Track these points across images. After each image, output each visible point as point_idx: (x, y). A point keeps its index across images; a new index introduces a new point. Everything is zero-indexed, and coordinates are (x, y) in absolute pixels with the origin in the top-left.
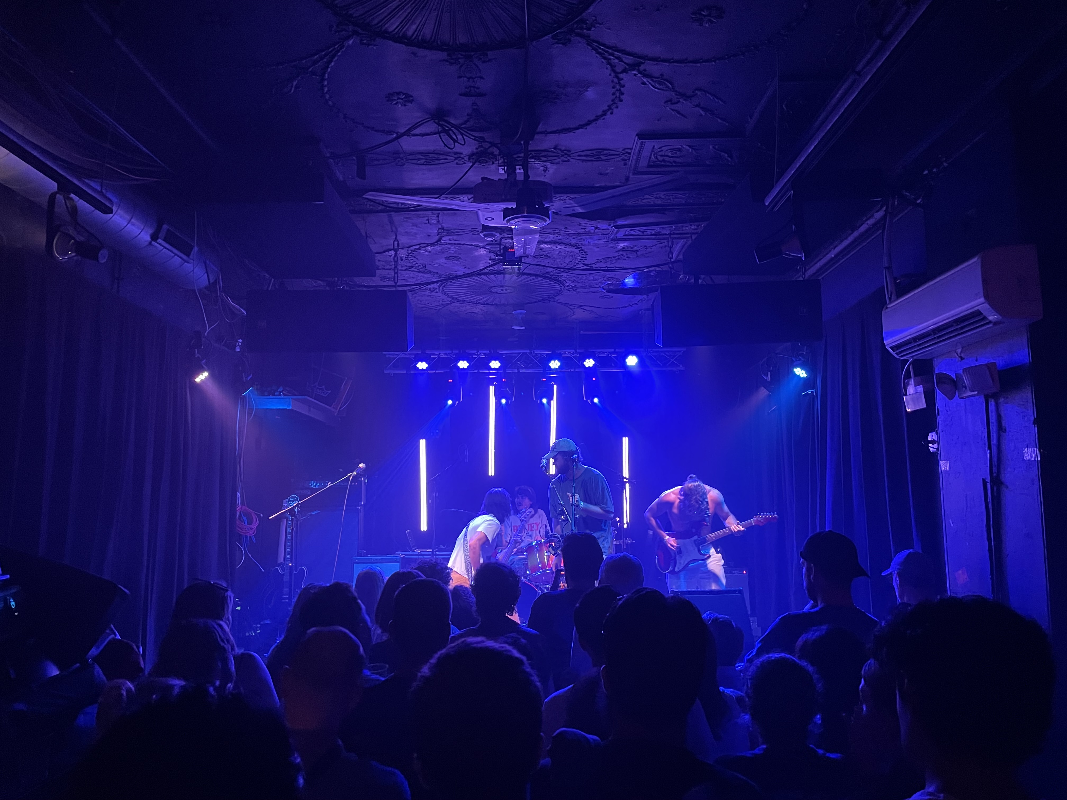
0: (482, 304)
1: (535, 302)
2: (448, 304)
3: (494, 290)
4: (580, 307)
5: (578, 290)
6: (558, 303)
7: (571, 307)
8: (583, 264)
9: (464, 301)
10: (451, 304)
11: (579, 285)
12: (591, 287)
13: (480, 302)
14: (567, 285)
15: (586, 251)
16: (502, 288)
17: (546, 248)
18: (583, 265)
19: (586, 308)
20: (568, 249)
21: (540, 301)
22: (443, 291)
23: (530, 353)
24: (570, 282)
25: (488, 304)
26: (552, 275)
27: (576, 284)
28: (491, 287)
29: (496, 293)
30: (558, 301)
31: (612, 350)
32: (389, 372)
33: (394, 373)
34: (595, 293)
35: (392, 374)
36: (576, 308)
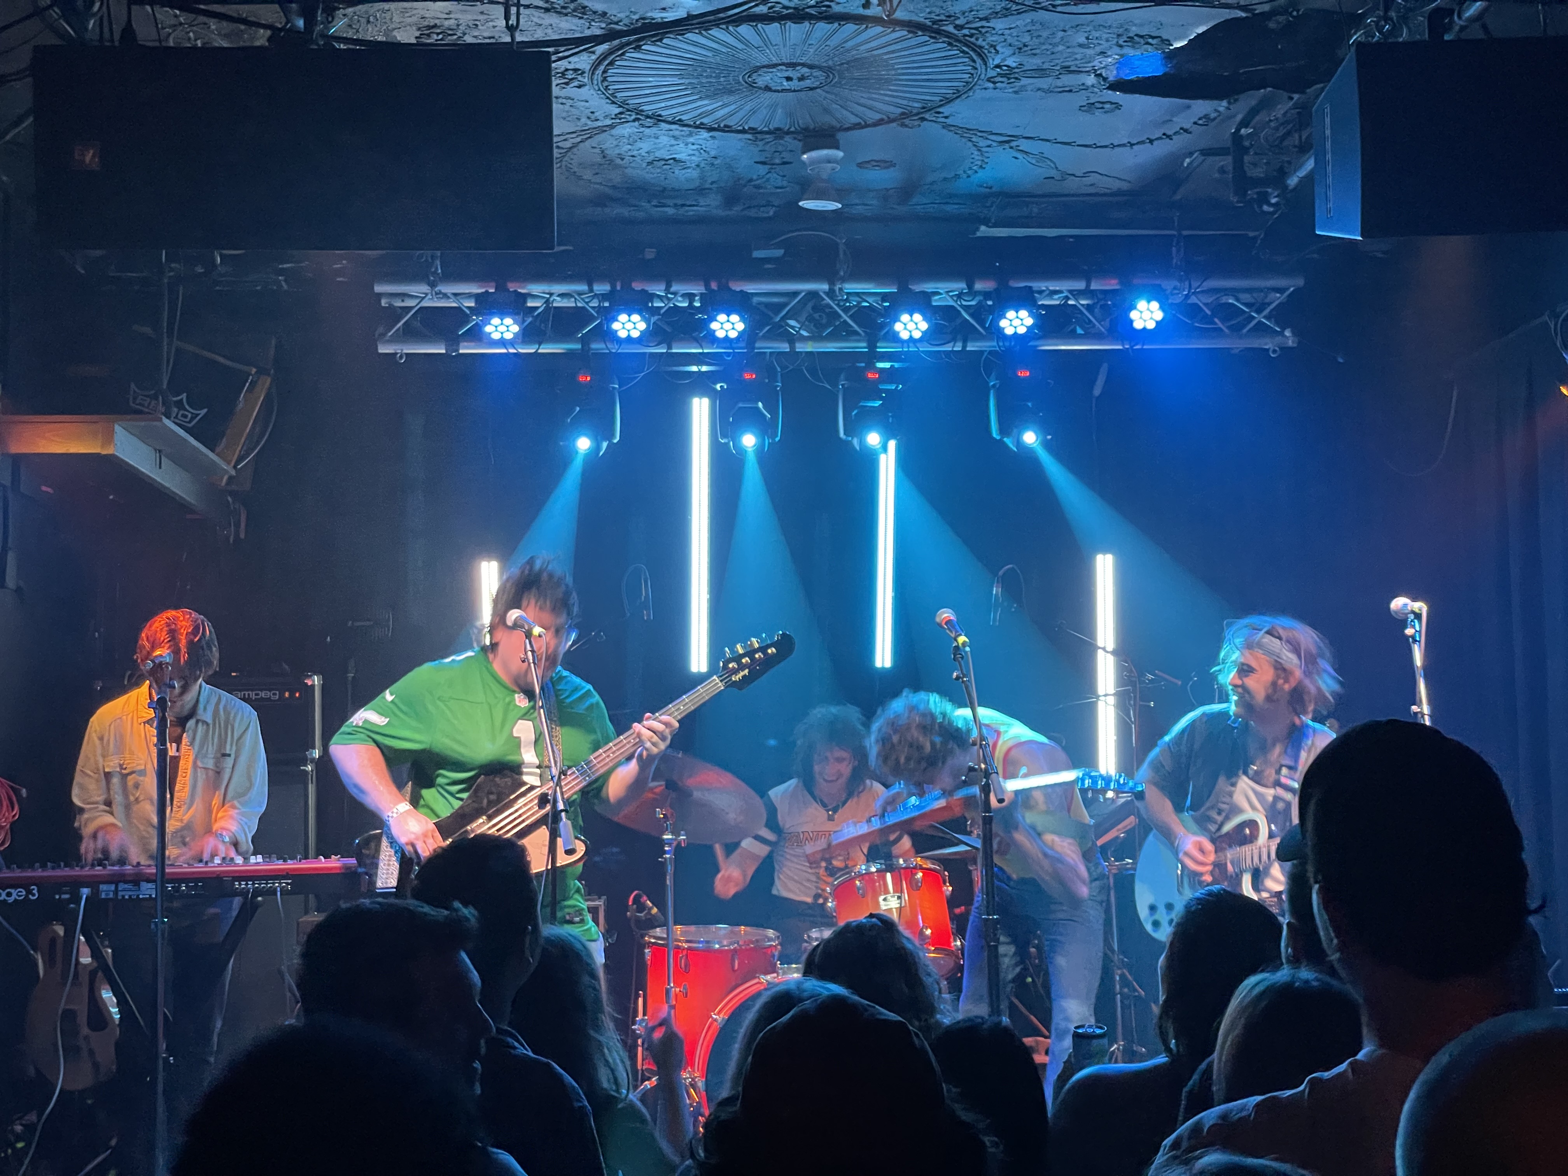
0: (711, 129)
1: (879, 123)
2: (602, 130)
3: (763, 79)
4: (1008, 141)
5: (1024, 81)
6: (946, 126)
7: (982, 143)
9: (658, 119)
10: (612, 127)
11: (1031, 63)
12: (1067, 70)
13: (705, 121)
14: (996, 62)
16: (789, 73)
19: (1024, 145)
22: (605, 79)
23: (831, 293)
24: (1008, 51)
25: (727, 129)
26: (959, 27)
27: (1024, 59)
28: (757, 69)
29: (768, 89)
30: (948, 121)
31: (1081, 285)
32: (393, 351)
33: (407, 354)
34: (1070, 91)
35: (401, 357)
36: (994, 144)
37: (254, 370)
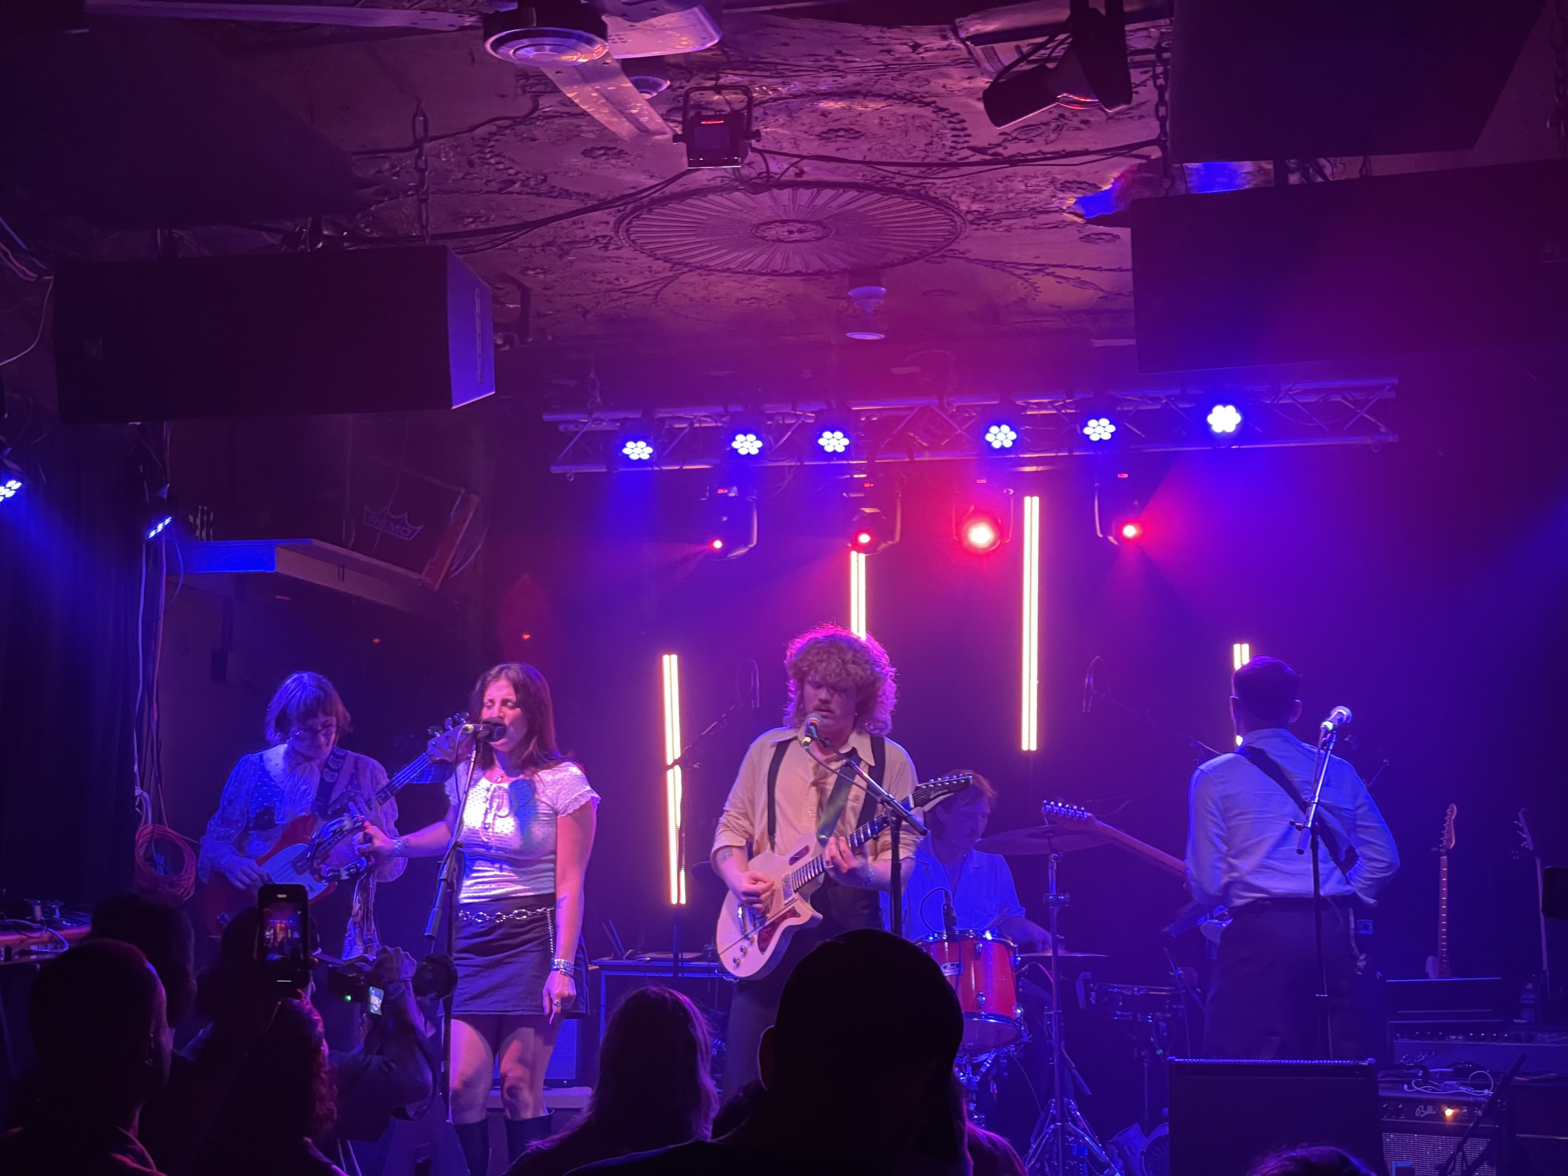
1: (905, 261)
3: (769, 234)
4: (1040, 269)
5: (1005, 222)
6: (969, 261)
7: (1017, 272)
8: (969, 148)
11: (997, 208)
12: (1036, 211)
14: (964, 208)
15: (953, 111)
16: (787, 228)
17: (837, 110)
18: (971, 153)
19: (1059, 271)
20: (899, 109)
21: (916, 259)
22: (633, 242)
24: (967, 200)
26: (903, 186)
27: (989, 206)
28: (758, 226)
29: (779, 240)
30: (968, 256)
32: (562, 472)
33: (575, 474)
34: (1057, 227)
35: (570, 477)
36: (1030, 272)
37: (463, 491)
